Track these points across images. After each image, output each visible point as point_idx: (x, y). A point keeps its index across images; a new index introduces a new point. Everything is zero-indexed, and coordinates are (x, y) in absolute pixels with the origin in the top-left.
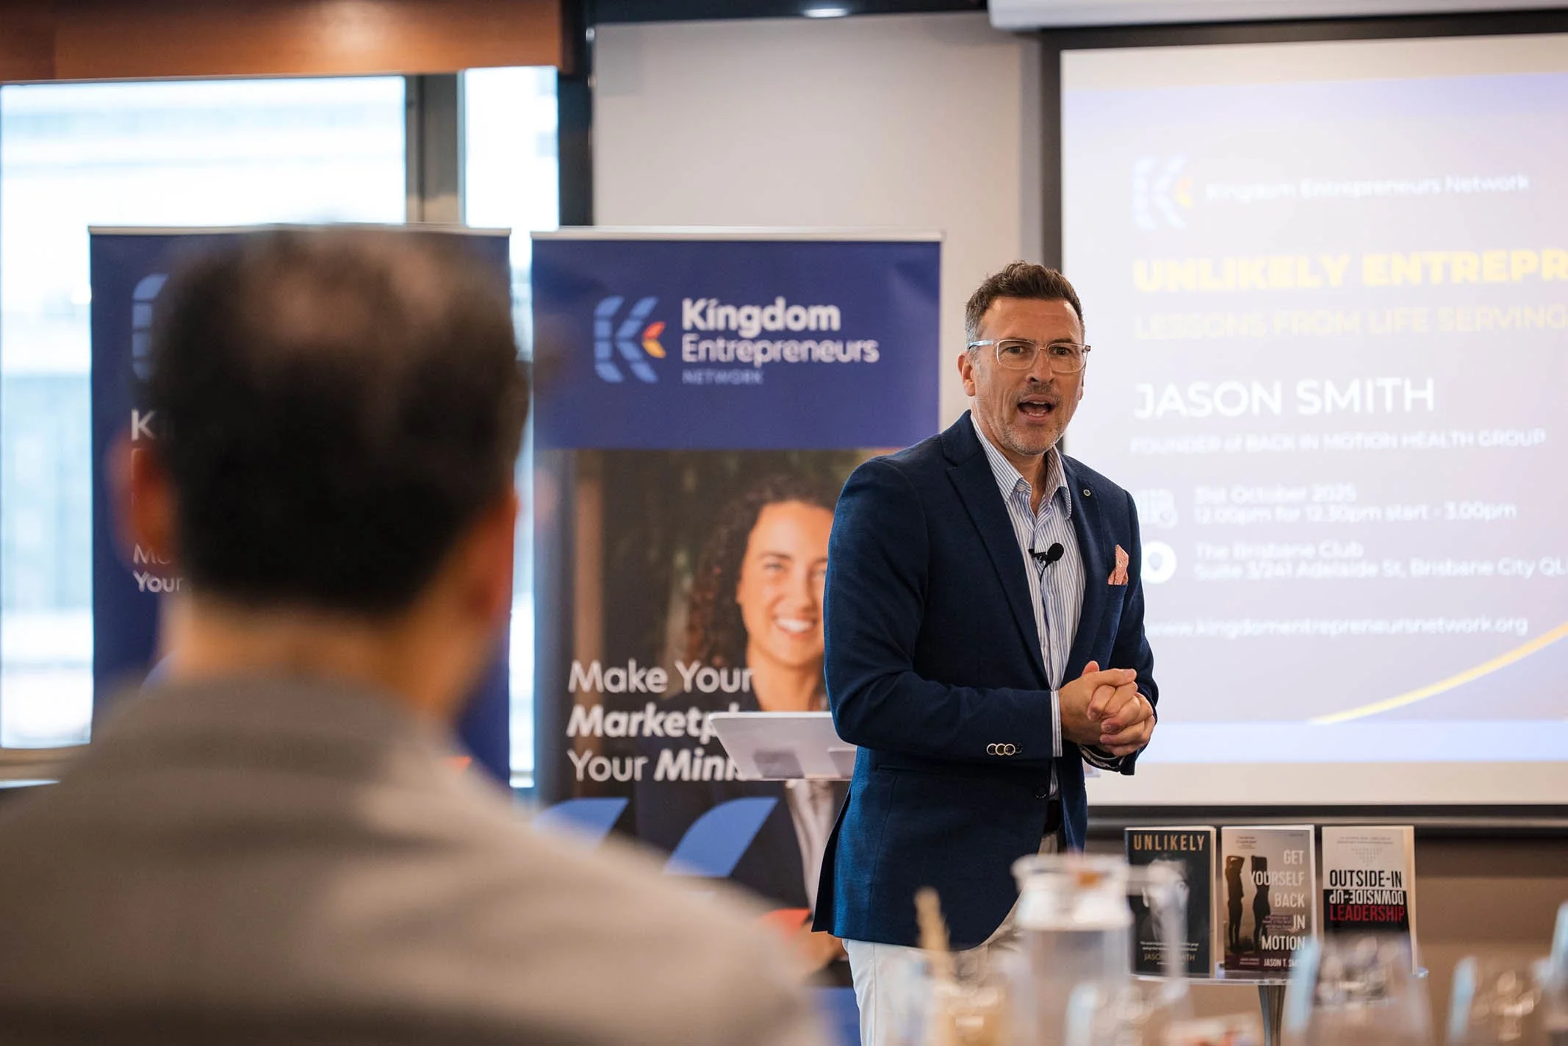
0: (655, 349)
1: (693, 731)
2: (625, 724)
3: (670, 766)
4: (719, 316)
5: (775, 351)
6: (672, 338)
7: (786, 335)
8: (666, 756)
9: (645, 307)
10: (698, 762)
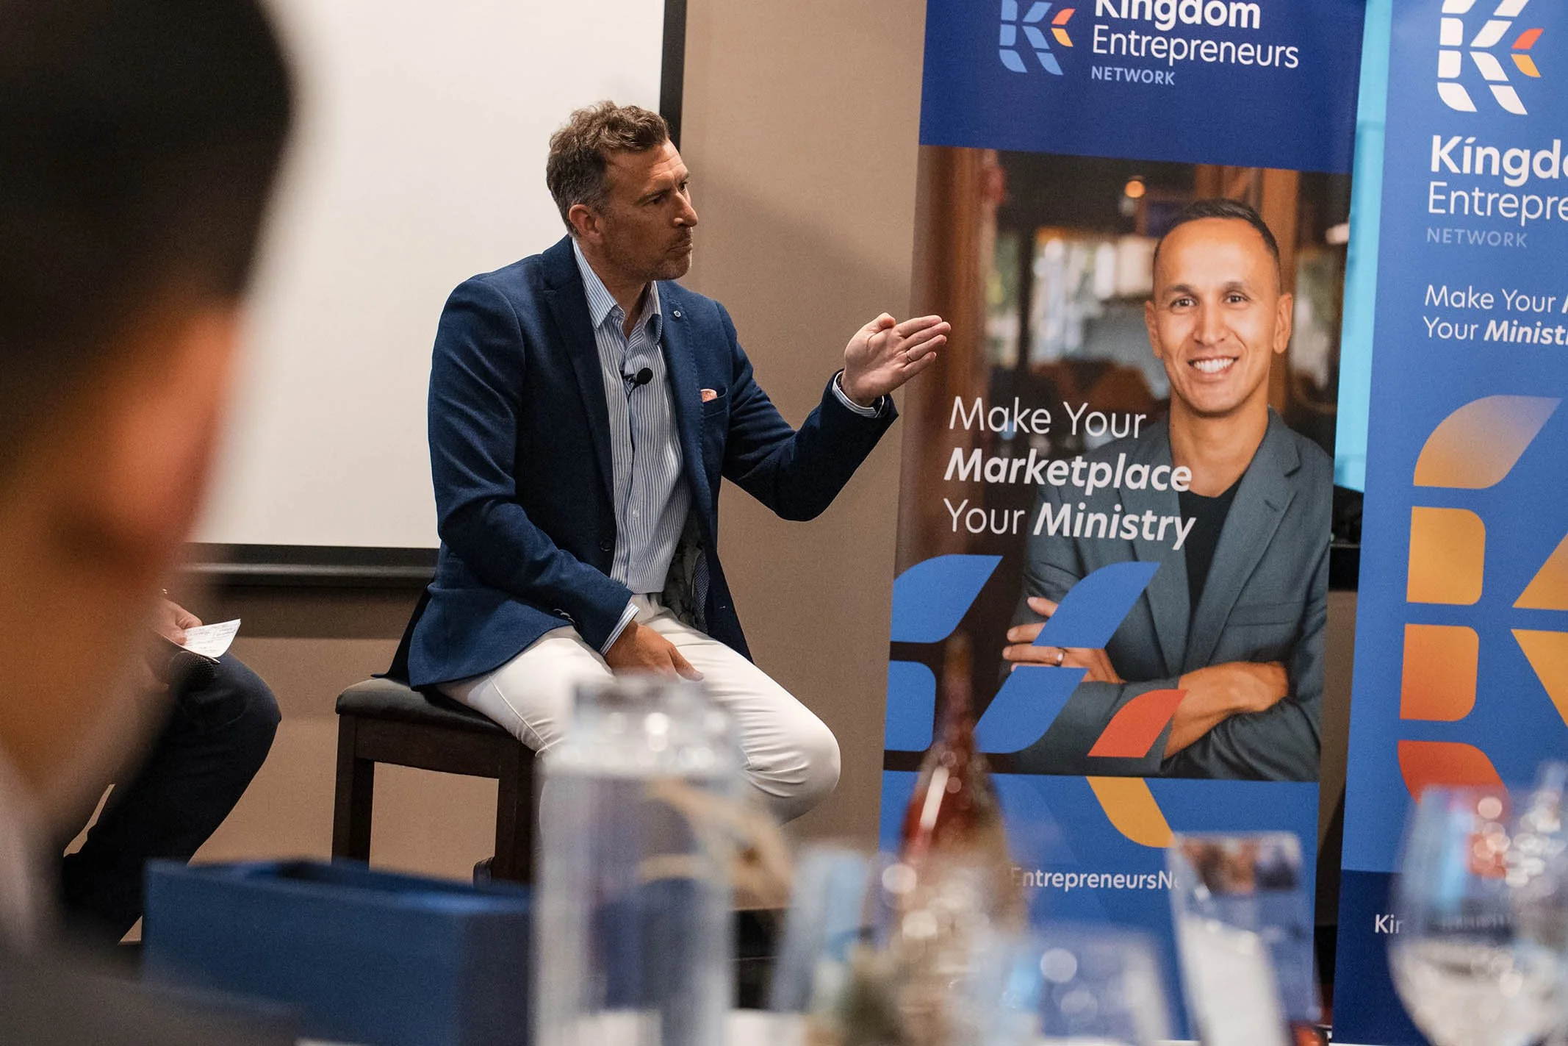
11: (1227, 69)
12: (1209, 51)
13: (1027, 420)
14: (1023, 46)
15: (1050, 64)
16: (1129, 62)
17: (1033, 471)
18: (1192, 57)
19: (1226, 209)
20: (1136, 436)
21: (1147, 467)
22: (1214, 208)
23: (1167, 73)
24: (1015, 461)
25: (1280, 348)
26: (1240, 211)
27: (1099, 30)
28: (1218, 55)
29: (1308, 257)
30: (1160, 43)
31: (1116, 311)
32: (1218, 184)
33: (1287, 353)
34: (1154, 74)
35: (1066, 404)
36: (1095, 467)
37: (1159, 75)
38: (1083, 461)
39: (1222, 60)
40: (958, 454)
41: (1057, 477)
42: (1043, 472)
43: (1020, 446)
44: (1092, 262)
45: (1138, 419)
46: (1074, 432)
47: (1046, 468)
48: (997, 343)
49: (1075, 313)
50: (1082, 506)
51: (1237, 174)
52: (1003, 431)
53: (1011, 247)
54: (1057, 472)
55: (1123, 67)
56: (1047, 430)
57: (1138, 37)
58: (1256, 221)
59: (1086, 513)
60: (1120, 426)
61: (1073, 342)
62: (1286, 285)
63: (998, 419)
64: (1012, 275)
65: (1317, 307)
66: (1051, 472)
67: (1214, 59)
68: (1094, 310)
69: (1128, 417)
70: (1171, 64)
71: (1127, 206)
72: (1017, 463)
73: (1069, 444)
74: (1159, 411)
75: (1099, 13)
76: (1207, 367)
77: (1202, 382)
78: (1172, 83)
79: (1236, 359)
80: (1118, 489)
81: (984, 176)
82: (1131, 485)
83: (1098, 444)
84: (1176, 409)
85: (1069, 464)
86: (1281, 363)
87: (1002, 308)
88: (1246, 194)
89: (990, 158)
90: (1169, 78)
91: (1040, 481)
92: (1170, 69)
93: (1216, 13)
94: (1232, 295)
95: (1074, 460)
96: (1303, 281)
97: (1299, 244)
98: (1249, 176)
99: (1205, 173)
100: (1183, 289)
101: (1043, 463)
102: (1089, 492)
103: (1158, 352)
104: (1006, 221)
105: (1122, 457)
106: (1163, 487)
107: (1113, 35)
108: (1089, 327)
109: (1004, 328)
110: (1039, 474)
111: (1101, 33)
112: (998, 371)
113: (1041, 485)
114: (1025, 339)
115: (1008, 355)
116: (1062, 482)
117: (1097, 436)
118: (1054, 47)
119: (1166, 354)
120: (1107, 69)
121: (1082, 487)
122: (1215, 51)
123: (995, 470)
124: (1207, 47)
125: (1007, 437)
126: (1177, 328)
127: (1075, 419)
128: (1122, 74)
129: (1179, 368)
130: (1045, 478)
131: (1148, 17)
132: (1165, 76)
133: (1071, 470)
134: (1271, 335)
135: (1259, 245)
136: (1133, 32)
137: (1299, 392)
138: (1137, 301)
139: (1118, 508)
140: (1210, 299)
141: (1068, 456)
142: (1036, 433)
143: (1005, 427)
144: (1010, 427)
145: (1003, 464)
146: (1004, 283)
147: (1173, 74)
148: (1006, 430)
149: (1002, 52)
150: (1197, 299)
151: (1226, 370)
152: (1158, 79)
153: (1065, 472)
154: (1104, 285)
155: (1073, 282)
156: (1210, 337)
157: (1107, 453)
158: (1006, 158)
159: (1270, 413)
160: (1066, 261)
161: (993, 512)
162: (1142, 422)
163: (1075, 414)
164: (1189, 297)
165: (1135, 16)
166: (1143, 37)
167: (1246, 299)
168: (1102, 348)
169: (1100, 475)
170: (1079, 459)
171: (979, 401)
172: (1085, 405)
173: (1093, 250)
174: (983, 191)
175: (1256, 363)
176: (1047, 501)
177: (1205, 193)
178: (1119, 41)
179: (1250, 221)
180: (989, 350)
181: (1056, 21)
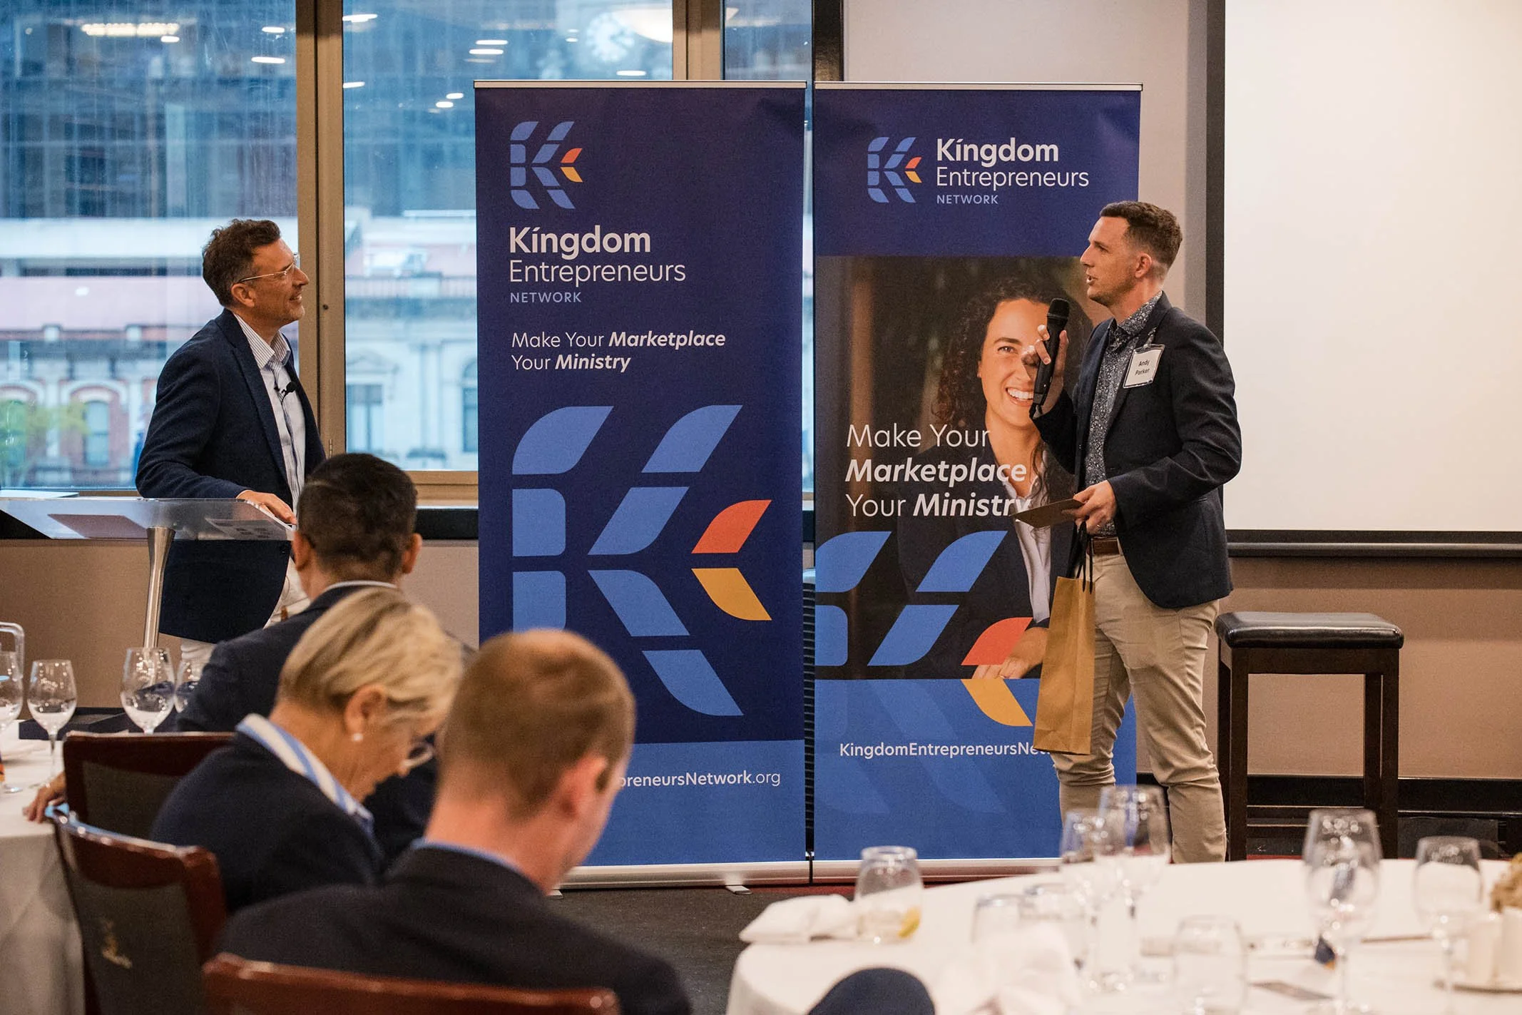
0: (914, 177)
1: (943, 478)
2: (888, 473)
3: (924, 505)
4: (965, 151)
5: (1008, 178)
6: (927, 170)
7: (1017, 166)
8: (922, 498)
9: (906, 145)
10: (946, 502)
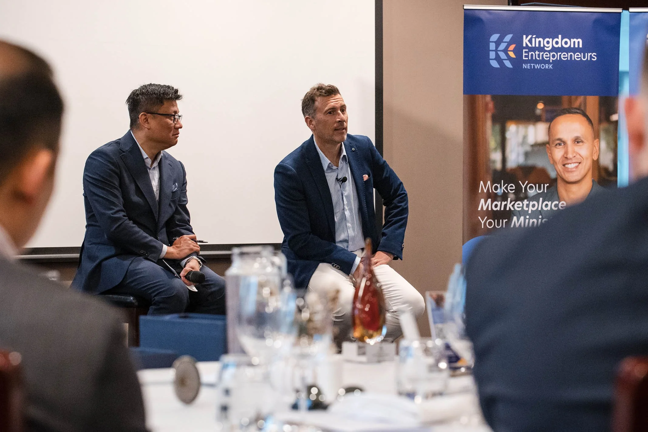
11: (571, 62)
12: (564, 56)
13: (506, 188)
14: (498, 58)
15: (508, 64)
16: (536, 62)
17: (509, 206)
18: (558, 59)
19: (573, 111)
20: (545, 192)
21: (550, 202)
22: (569, 111)
23: (550, 65)
24: (503, 202)
25: (595, 158)
26: (578, 111)
27: (525, 51)
28: (567, 58)
29: (604, 126)
30: (547, 54)
31: (536, 149)
32: (570, 102)
33: (598, 159)
34: (545, 65)
35: (520, 182)
36: (531, 203)
37: (547, 66)
38: (527, 201)
39: (569, 59)
40: (482, 201)
41: (518, 207)
42: (513, 206)
43: (504, 197)
44: (526, 132)
45: (546, 185)
46: (523, 192)
47: (514, 204)
48: (494, 162)
49: (522, 150)
50: (528, 217)
51: (576, 99)
52: (498, 192)
53: (498, 128)
54: (518, 206)
55: (534, 64)
56: (514, 191)
57: (539, 53)
58: (585, 115)
59: (529, 219)
60: (540, 188)
61: (521, 160)
62: (597, 136)
63: (496, 188)
64: (498, 138)
65: (608, 144)
66: (516, 206)
67: (566, 59)
68: (528, 149)
69: (542, 185)
70: (551, 61)
71: (538, 112)
72: (504, 203)
73: (522, 195)
74: (553, 183)
75: (524, 45)
76: (569, 166)
77: (568, 172)
78: (552, 68)
79: (580, 163)
80: (540, 210)
81: (487, 105)
82: (545, 209)
83: (532, 195)
84: (559, 181)
85: (522, 203)
86: (596, 163)
87: (495, 149)
88: (580, 105)
89: (488, 98)
90: (550, 66)
91: (512, 209)
92: (551, 63)
93: (566, 43)
94: (577, 141)
95: (524, 201)
96: (602, 135)
97: (600, 121)
98: (581, 99)
99: (565, 98)
100: (559, 139)
101: (513, 203)
102: (530, 212)
103: (552, 162)
104: (495, 120)
105: (541, 199)
106: (556, 209)
107: (530, 53)
108: (527, 155)
109: (496, 156)
110: (512, 207)
111: (526, 52)
112: (495, 171)
113: (513, 210)
114: (504, 160)
115: (498, 166)
116: (520, 209)
117: (532, 193)
118: (509, 58)
119: (554, 162)
120: (528, 65)
121: (527, 210)
122: (566, 56)
123: (496, 206)
124: (564, 55)
125: (500, 194)
126: (558, 153)
127: (523, 187)
128: (534, 66)
129: (560, 167)
130: (514, 208)
131: (542, 46)
132: (549, 66)
133: (523, 204)
134: (592, 154)
135: (586, 123)
136: (537, 51)
137: (603, 174)
138: (543, 145)
139: (540, 217)
140: (569, 143)
141: (522, 200)
142: (510, 192)
143: (499, 191)
144: (501, 191)
145: (499, 204)
146: (496, 141)
147: (552, 65)
148: (499, 192)
149: (491, 61)
150: (565, 143)
151: (577, 167)
152: (547, 67)
153: (521, 205)
154: (531, 140)
155: (520, 140)
156: (570, 156)
157: (536, 198)
158: (494, 98)
159: (593, 181)
160: (517, 132)
161: (496, 220)
162: (547, 187)
163: (523, 185)
164: (562, 142)
165: (537, 46)
166: (541, 53)
167: (582, 142)
168: (531, 162)
169: (534, 206)
170: (526, 200)
171: (489, 182)
172: (527, 182)
173: (527, 128)
174: (486, 109)
175: (587, 165)
176: (515, 216)
177: (565, 106)
178: (532, 55)
179: (582, 115)
180: (491, 164)
181: (509, 49)
